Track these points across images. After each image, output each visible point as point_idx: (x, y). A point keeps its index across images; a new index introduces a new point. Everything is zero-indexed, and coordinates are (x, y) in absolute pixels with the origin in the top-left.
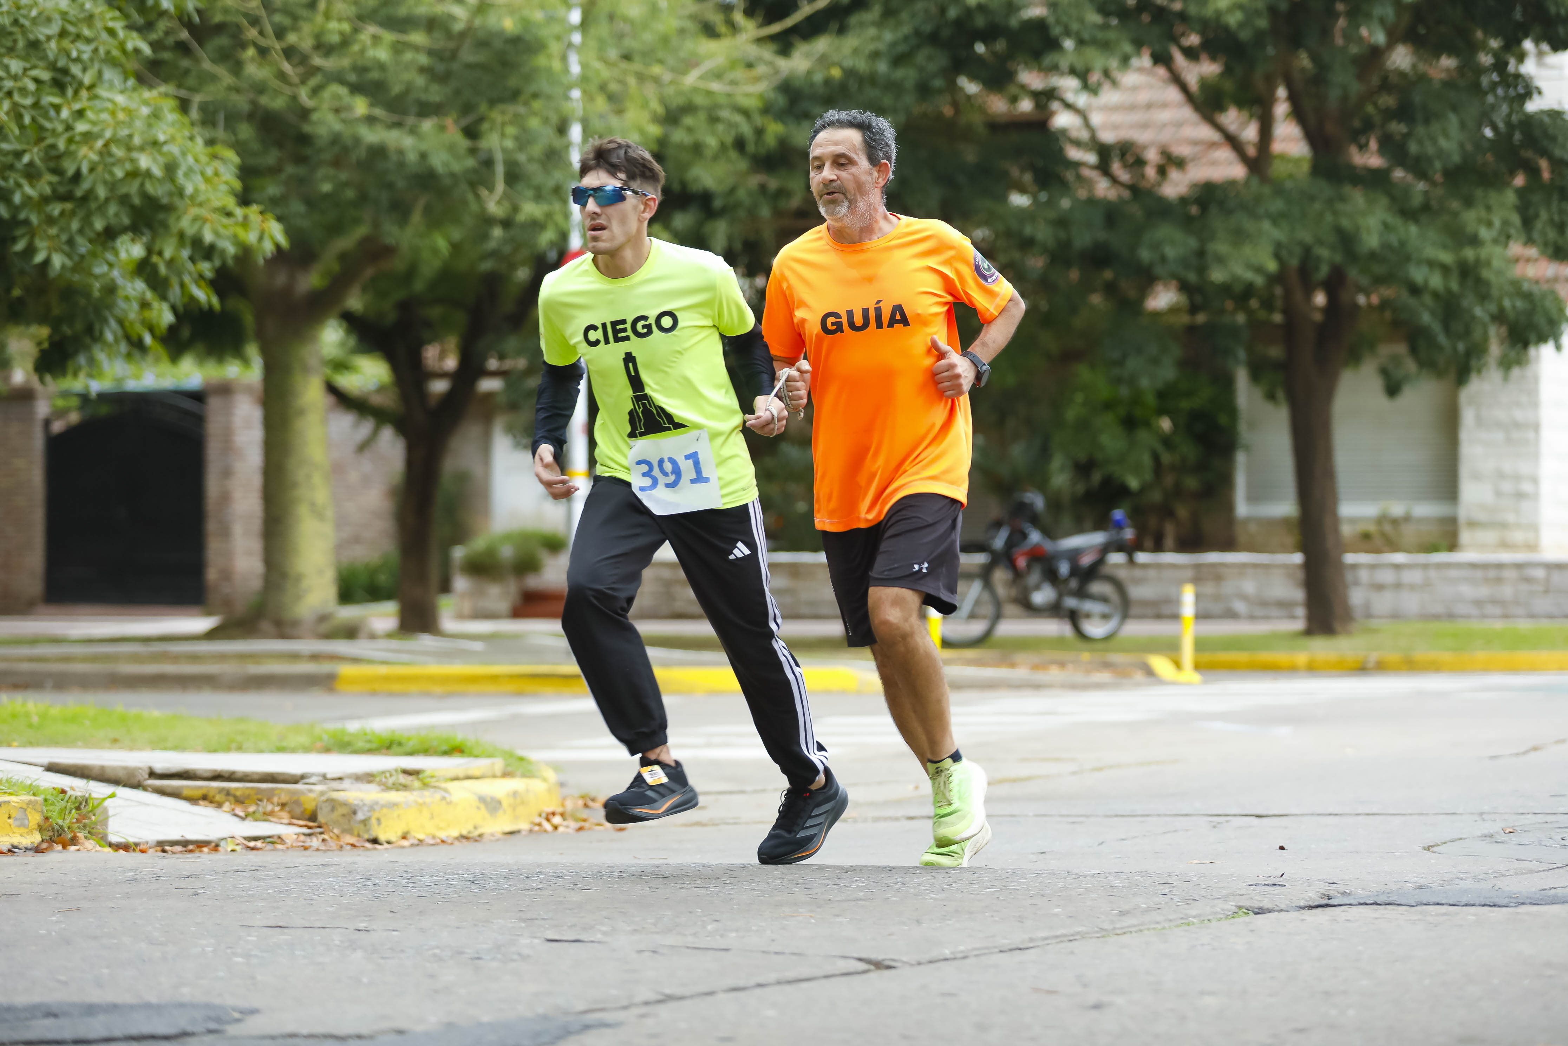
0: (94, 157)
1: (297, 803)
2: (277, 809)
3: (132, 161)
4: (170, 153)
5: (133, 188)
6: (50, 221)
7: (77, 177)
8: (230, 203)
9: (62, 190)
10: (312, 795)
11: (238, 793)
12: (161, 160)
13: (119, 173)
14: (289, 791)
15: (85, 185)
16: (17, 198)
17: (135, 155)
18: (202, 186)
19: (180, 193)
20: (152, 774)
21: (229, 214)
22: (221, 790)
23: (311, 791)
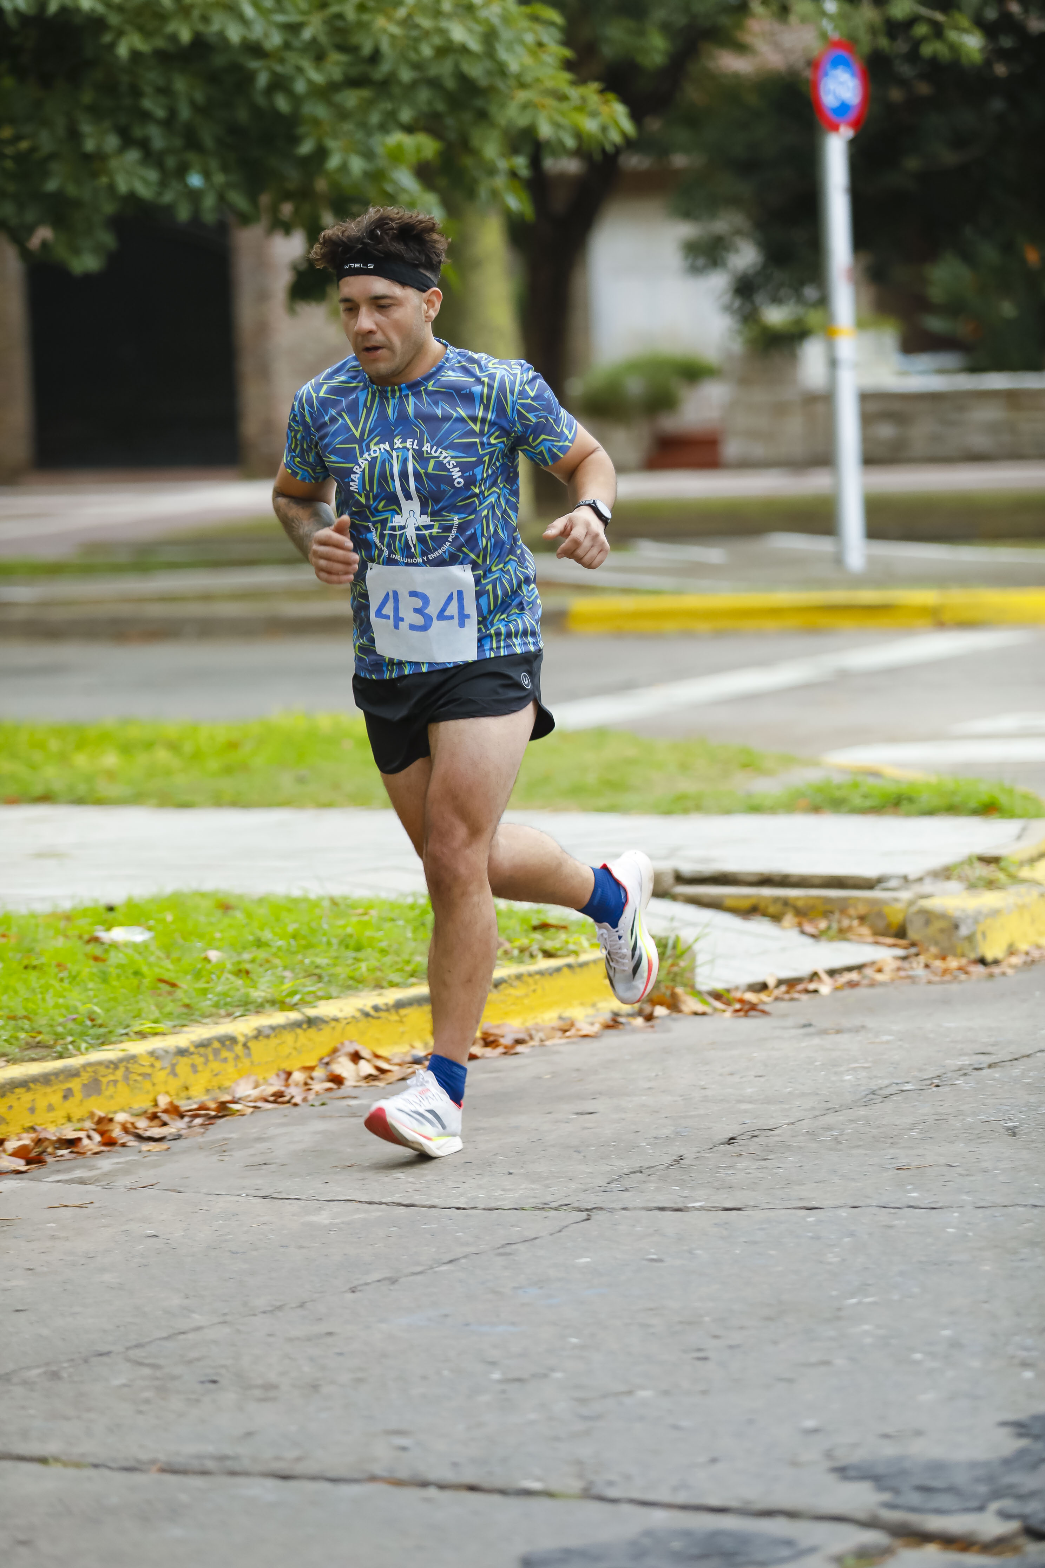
0: (395, 30)
1: (880, 915)
2: (855, 923)
3: (443, 32)
4: (487, 21)
5: (444, 69)
6: (343, 115)
7: (375, 57)
8: (562, 80)
9: (354, 72)
10: (899, 906)
11: (800, 904)
12: (478, 29)
13: (427, 51)
14: (868, 901)
15: (385, 68)
16: (300, 87)
17: (444, 24)
18: (528, 60)
19: (502, 70)
20: (680, 879)
21: (562, 98)
22: (776, 900)
23: (896, 900)
